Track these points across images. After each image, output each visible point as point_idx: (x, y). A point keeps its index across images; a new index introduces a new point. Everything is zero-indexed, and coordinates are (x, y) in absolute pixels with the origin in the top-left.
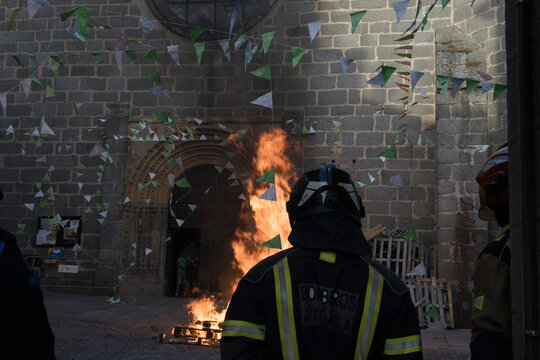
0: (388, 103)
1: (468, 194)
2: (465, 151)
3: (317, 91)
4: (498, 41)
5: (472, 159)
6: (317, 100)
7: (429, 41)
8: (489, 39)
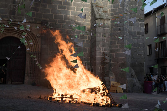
0: (76, 21)
1: (104, 51)
2: (104, 38)
3: (54, 14)
4: (112, 6)
5: (106, 41)
6: (53, 17)
7: (89, 3)
8: (108, 5)
